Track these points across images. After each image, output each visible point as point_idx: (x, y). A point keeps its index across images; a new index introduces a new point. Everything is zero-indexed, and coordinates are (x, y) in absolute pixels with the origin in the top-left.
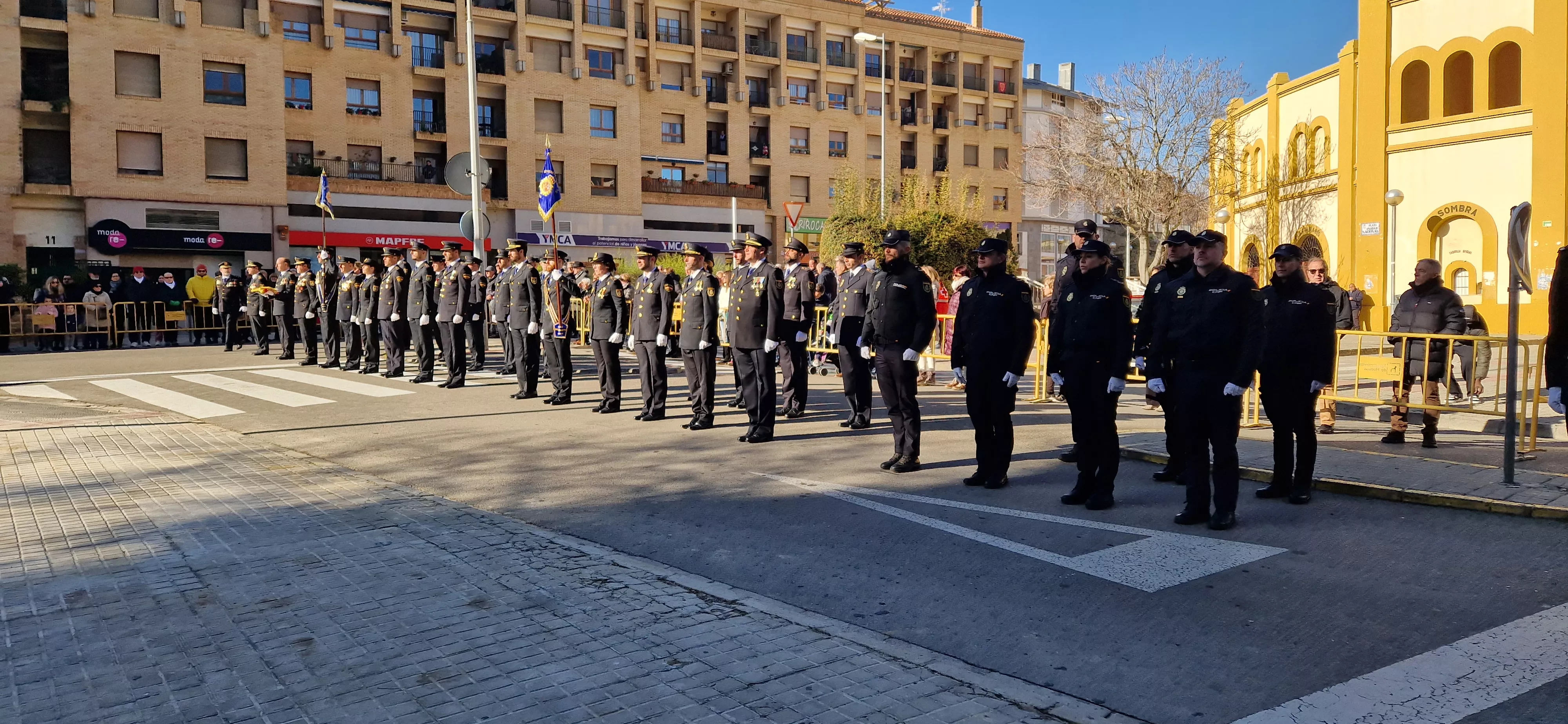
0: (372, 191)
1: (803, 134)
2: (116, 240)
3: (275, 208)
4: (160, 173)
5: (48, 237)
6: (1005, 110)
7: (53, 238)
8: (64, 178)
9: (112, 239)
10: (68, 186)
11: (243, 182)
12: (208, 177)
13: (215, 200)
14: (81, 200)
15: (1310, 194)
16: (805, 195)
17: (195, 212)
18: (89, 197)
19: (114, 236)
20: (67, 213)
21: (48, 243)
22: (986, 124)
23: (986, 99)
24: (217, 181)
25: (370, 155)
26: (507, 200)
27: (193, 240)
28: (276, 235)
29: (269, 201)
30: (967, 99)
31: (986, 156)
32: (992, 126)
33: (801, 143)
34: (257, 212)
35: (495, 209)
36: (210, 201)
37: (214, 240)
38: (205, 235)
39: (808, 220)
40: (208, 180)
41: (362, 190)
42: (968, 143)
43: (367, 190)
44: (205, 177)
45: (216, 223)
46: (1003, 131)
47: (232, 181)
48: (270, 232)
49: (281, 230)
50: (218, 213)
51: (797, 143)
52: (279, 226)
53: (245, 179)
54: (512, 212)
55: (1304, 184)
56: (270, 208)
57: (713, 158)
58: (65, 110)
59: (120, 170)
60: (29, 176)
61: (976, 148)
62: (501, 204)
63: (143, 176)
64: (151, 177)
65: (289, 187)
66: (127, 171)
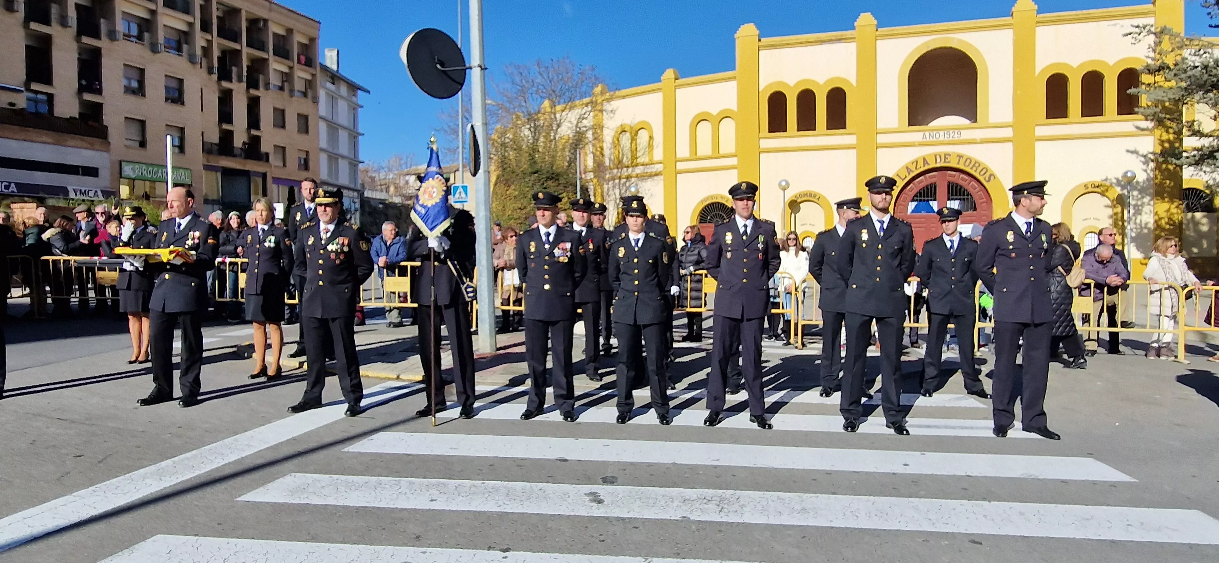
1: (135, 75)
6: (304, 81)
15: (637, 176)
16: (139, 138)
22: (292, 91)
23: (291, 68)
30: (276, 66)
31: (291, 120)
32: (296, 93)
33: (135, 84)
39: (144, 167)
42: (277, 106)
46: (303, 100)
51: (130, 83)
55: (630, 170)
57: (35, 86)
61: (283, 112)
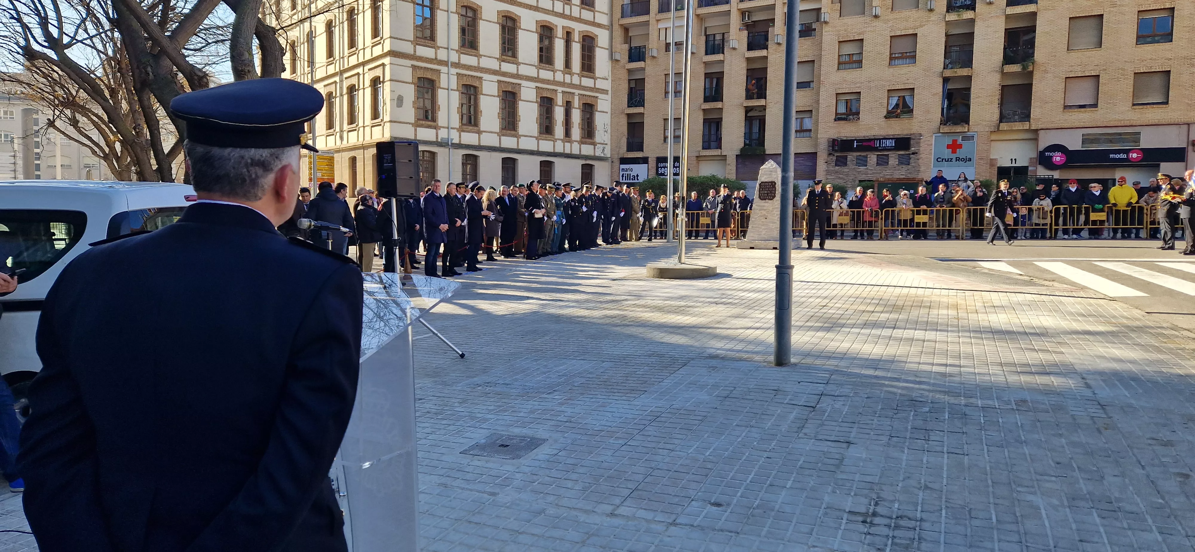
2: (1058, 159)
3: (1190, 125)
4: (1095, 106)
5: (1012, 160)
7: (1015, 160)
8: (1026, 117)
9: (1056, 159)
10: (1028, 122)
11: (1164, 106)
12: (1134, 105)
13: (1138, 123)
14: (1036, 131)
17: (1120, 134)
18: (1042, 129)
19: (1057, 156)
20: (1025, 142)
21: (1012, 163)
24: (1141, 107)
27: (1117, 156)
28: (1190, 148)
29: (1187, 120)
34: (1173, 130)
36: (1134, 124)
37: (1135, 155)
38: (1127, 152)
40: (1134, 107)
44: (1131, 105)
45: (1137, 141)
47: (1155, 106)
48: (1184, 145)
50: (1139, 133)
52: (1193, 141)
53: (1166, 103)
56: (1186, 126)
58: (1030, 69)
59: (1066, 107)
60: (1002, 118)
63: (1082, 110)
64: (1088, 109)
66: (1070, 107)
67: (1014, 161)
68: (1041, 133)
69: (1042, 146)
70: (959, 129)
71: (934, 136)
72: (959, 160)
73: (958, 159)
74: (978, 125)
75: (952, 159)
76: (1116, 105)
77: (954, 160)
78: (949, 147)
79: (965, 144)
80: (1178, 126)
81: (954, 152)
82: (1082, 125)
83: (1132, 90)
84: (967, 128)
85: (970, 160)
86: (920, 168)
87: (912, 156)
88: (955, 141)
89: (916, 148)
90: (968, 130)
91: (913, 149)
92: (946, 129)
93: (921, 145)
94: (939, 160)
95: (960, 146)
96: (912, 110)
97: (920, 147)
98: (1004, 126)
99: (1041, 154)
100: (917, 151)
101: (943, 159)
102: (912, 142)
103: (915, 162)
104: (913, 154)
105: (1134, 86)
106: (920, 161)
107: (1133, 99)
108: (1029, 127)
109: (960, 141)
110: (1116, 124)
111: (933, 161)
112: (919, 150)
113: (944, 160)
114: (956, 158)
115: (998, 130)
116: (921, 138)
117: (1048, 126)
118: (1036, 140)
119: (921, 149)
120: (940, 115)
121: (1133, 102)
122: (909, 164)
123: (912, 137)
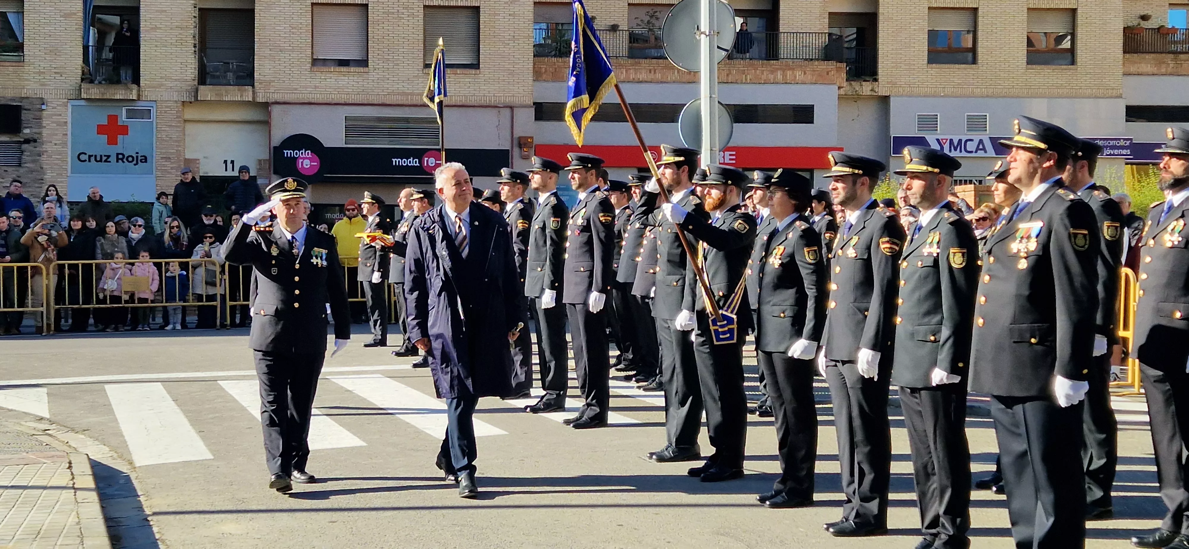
0: (658, 76)
2: (307, 164)
3: (515, 109)
4: (364, 63)
5: (225, 162)
7: (234, 162)
8: (246, 76)
9: (302, 163)
10: (250, 88)
11: (473, 71)
12: (426, 66)
14: (266, 106)
17: (407, 120)
18: (277, 103)
19: (304, 159)
20: (247, 127)
21: (226, 170)
25: (657, 19)
26: (876, 80)
27: (405, 162)
28: (516, 152)
29: (509, 100)
34: (489, 117)
35: (856, 98)
37: (432, 162)
38: (419, 154)
40: (427, 71)
41: (642, 76)
43: (651, 76)
44: (421, 66)
45: (436, 135)
47: (459, 71)
48: (506, 146)
49: (523, 143)
52: (520, 138)
53: (476, 66)
54: (885, 100)
56: (508, 111)
59: (315, 62)
60: (204, 75)
62: (866, 88)
63: (343, 69)
64: (352, 69)
65: (538, 75)
66: (324, 62)
67: (230, 166)
68: (276, 111)
69: (279, 136)
70: (119, 93)
71: (69, 105)
72: (122, 159)
73: (120, 157)
74: (160, 85)
75: (109, 157)
76: (398, 65)
77: (113, 159)
78: (101, 130)
79: (134, 124)
80: (495, 111)
81: (112, 141)
82: (343, 98)
83: (421, 36)
84: (135, 92)
85: (145, 159)
86: (44, 174)
87: (25, 146)
88: (113, 119)
89: (34, 130)
90: (139, 95)
91: (26, 131)
92: (94, 91)
93: (45, 123)
94: (83, 157)
95: (124, 130)
96: (22, 44)
97: (40, 126)
98: (207, 92)
99: (277, 151)
100: (36, 136)
101: (90, 156)
102: (25, 115)
103: (34, 161)
104: (27, 141)
105: (425, 30)
106: (44, 157)
107: (424, 56)
108: (254, 98)
109: (123, 118)
110: (400, 100)
111: (69, 159)
112: (40, 133)
113: (93, 159)
114: (118, 154)
115: (195, 100)
116: (44, 107)
117: (288, 98)
118: (266, 123)
119: (45, 132)
120: (80, 61)
121: (424, 61)
122: (20, 165)
123: (25, 104)
